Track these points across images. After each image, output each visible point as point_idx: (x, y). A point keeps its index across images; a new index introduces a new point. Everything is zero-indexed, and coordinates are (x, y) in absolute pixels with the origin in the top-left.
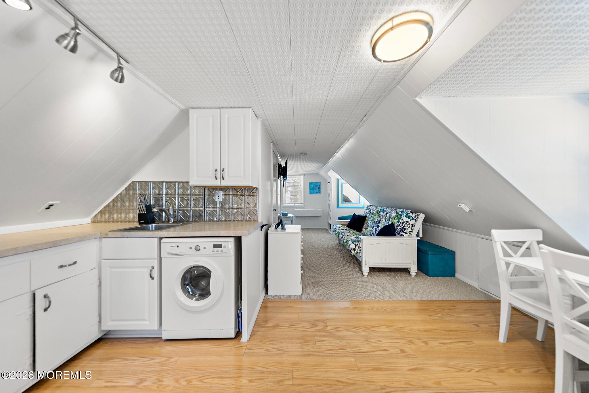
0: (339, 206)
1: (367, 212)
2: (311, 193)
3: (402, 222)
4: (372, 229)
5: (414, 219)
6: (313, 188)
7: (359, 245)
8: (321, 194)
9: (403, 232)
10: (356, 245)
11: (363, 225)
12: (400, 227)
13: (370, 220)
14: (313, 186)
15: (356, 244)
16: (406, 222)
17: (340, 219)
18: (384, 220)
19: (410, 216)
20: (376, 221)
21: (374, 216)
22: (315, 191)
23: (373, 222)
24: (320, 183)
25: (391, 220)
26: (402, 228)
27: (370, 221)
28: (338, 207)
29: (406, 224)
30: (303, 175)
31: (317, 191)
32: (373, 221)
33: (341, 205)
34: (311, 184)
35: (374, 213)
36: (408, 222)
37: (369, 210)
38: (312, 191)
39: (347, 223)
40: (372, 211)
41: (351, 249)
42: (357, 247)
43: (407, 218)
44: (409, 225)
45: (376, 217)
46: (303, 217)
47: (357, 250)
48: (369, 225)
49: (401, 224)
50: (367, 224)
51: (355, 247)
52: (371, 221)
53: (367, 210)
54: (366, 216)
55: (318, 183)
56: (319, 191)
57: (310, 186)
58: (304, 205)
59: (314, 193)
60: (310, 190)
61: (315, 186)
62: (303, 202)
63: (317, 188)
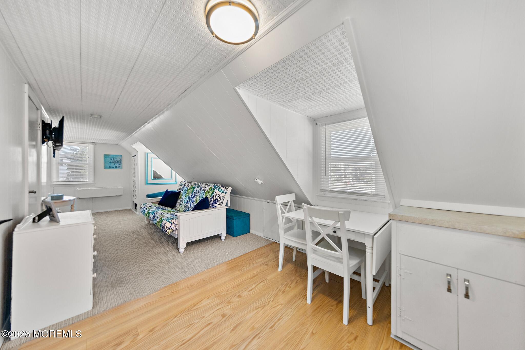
0: (148, 183)
1: (180, 188)
2: (106, 167)
3: (215, 195)
4: (187, 204)
5: (224, 192)
6: (110, 162)
7: (175, 223)
8: (122, 169)
9: (216, 203)
10: (171, 224)
11: (177, 200)
12: (214, 200)
13: (184, 195)
14: (110, 159)
15: (172, 222)
16: (218, 194)
17: (149, 196)
18: (198, 195)
19: (222, 189)
20: (190, 195)
21: (189, 191)
22: (113, 165)
23: (187, 197)
24: (121, 156)
25: (205, 194)
26: (215, 200)
27: (184, 196)
28: (147, 184)
29: (218, 197)
30: (93, 144)
31: (117, 165)
32: (188, 196)
33: (149, 181)
34: (106, 156)
35: (188, 188)
36: (220, 195)
37: (183, 185)
38: (107, 165)
39: (159, 200)
40: (186, 186)
41: (166, 228)
42: (173, 225)
43: (219, 191)
44: (221, 197)
45: (190, 192)
46: (92, 198)
47: (172, 228)
48: (184, 200)
49: (214, 197)
50: (182, 199)
51: (171, 226)
52: (185, 196)
53: (181, 185)
54: (180, 192)
55: (119, 155)
56: (120, 166)
57: (104, 159)
58: (94, 183)
59: (111, 167)
60: (105, 163)
61: (113, 159)
62: (92, 179)
63: (116, 162)
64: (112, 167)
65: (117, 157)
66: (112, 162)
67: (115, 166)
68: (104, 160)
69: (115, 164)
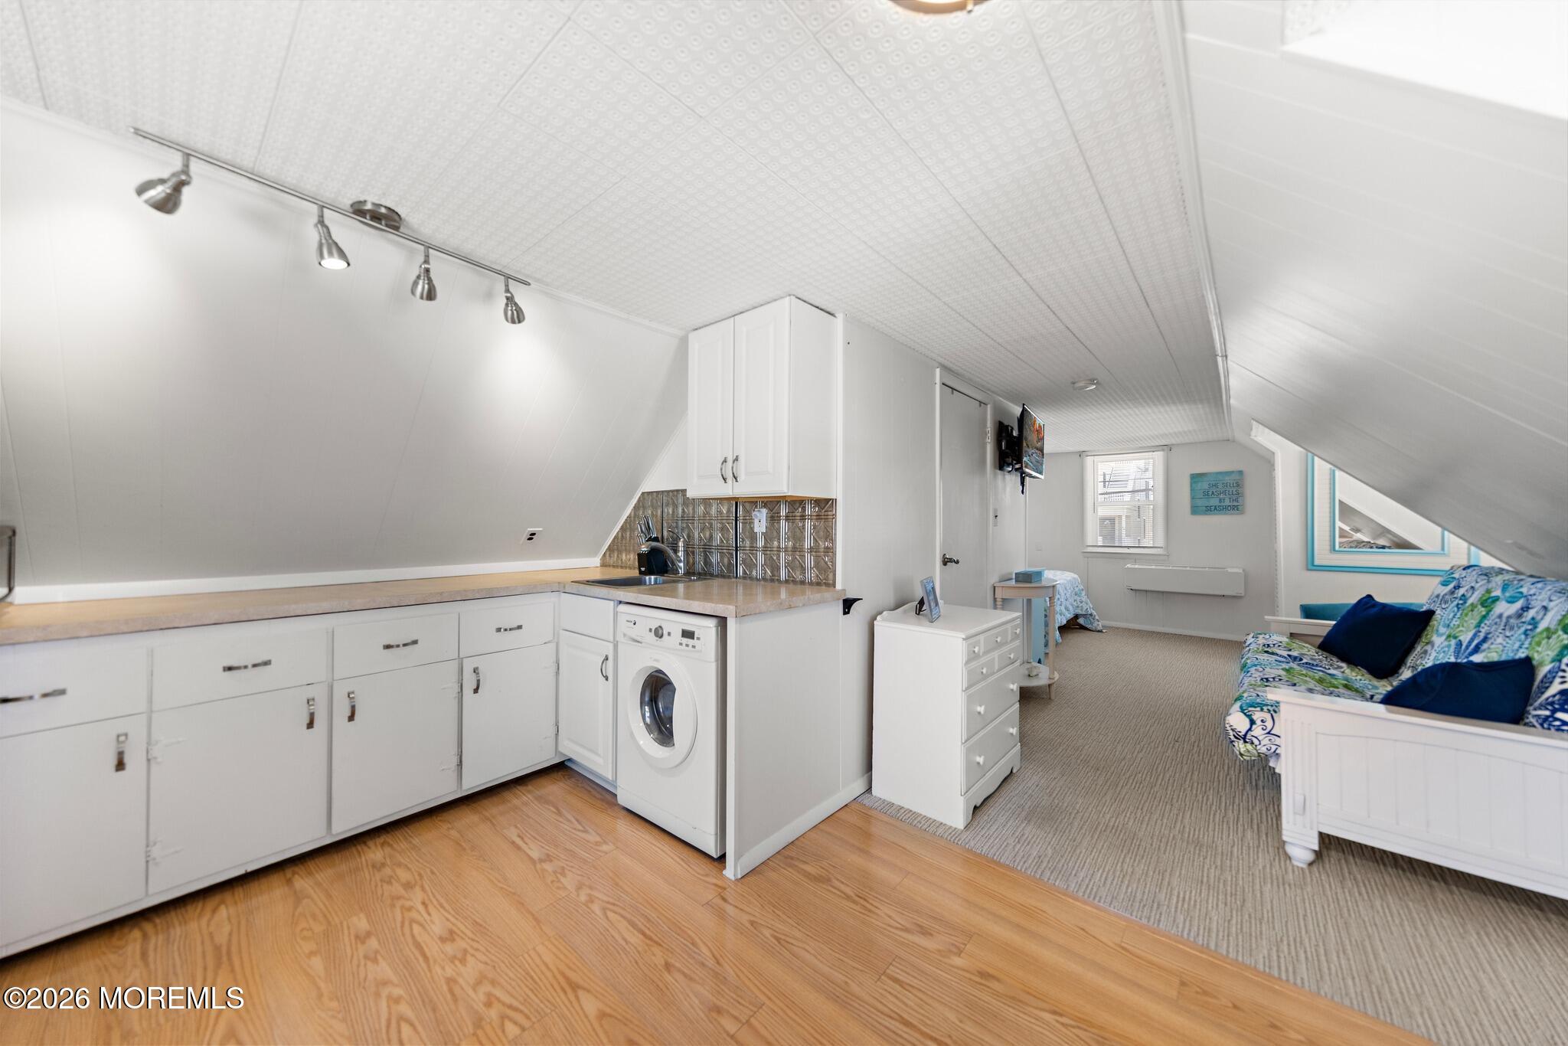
0: (1316, 563)
1: (1438, 596)
2: (1195, 510)
6: (1206, 494)
7: (1269, 724)
8: (1242, 513)
10: (1252, 722)
11: (1410, 649)
13: (1442, 630)
14: (1205, 486)
15: (1258, 716)
17: (1309, 612)
18: (1502, 637)
20: (1465, 638)
21: (1466, 615)
22: (1214, 502)
23: (1453, 642)
24: (1241, 472)
25: (1528, 642)
27: (1442, 635)
28: (1311, 565)
30: (1163, 450)
31: (1227, 503)
32: (1455, 638)
33: (1322, 556)
34: (1195, 478)
35: (1470, 602)
37: (1451, 586)
38: (1199, 503)
39: (1324, 632)
40: (1461, 591)
41: (1231, 733)
42: (1257, 731)
45: (1472, 621)
46: (1163, 592)
47: (1256, 742)
48: (1434, 654)
50: (1428, 648)
51: (1250, 729)
52: (1444, 637)
53: (1445, 584)
54: (1430, 614)
55: (1233, 472)
56: (1235, 504)
57: (1191, 486)
58: (1165, 553)
59: (1209, 510)
60: (1193, 498)
61: (1216, 485)
62: (1160, 542)
63: (1224, 492)
64: (1213, 508)
65: (1227, 479)
66: (1213, 493)
67: (1222, 504)
68: (1191, 490)
69: (1220, 501)
